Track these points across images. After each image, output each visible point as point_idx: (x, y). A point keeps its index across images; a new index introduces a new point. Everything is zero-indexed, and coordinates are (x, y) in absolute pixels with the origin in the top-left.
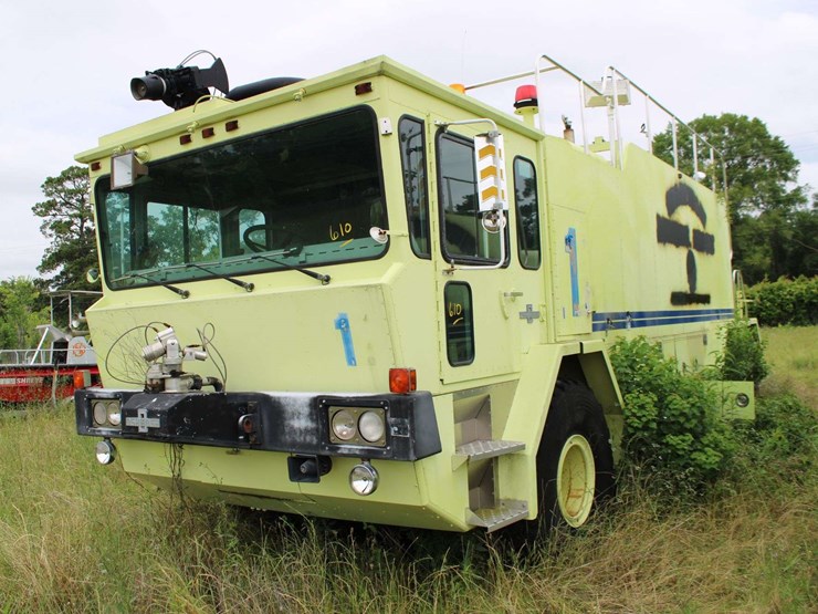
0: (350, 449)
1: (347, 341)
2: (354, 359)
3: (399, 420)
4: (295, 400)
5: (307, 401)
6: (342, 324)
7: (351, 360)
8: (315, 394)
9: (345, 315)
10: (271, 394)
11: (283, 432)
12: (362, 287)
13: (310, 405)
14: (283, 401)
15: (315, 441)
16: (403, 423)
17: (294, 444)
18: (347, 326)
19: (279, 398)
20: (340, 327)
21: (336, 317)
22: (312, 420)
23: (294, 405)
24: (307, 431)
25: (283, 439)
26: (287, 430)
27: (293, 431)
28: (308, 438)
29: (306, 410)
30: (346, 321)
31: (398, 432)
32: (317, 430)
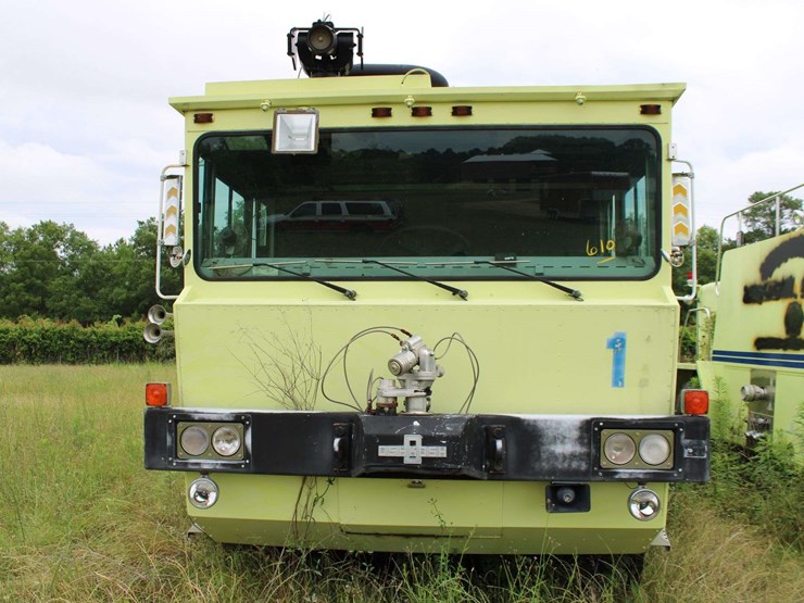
0: (631, 474)
1: (618, 361)
2: (622, 380)
3: (695, 442)
4: (559, 423)
5: (578, 424)
6: (617, 344)
7: (618, 380)
8: (589, 417)
9: (623, 334)
10: (522, 416)
11: (539, 459)
12: (652, 307)
13: (581, 428)
14: (541, 425)
15: (584, 466)
16: (700, 444)
17: (553, 471)
18: (623, 346)
19: (535, 421)
20: (614, 347)
21: (611, 336)
22: (582, 444)
23: (557, 429)
24: (573, 456)
25: (537, 466)
26: (544, 456)
27: (553, 456)
28: (575, 465)
29: (575, 434)
30: (623, 341)
31: (693, 454)
32: (588, 455)
